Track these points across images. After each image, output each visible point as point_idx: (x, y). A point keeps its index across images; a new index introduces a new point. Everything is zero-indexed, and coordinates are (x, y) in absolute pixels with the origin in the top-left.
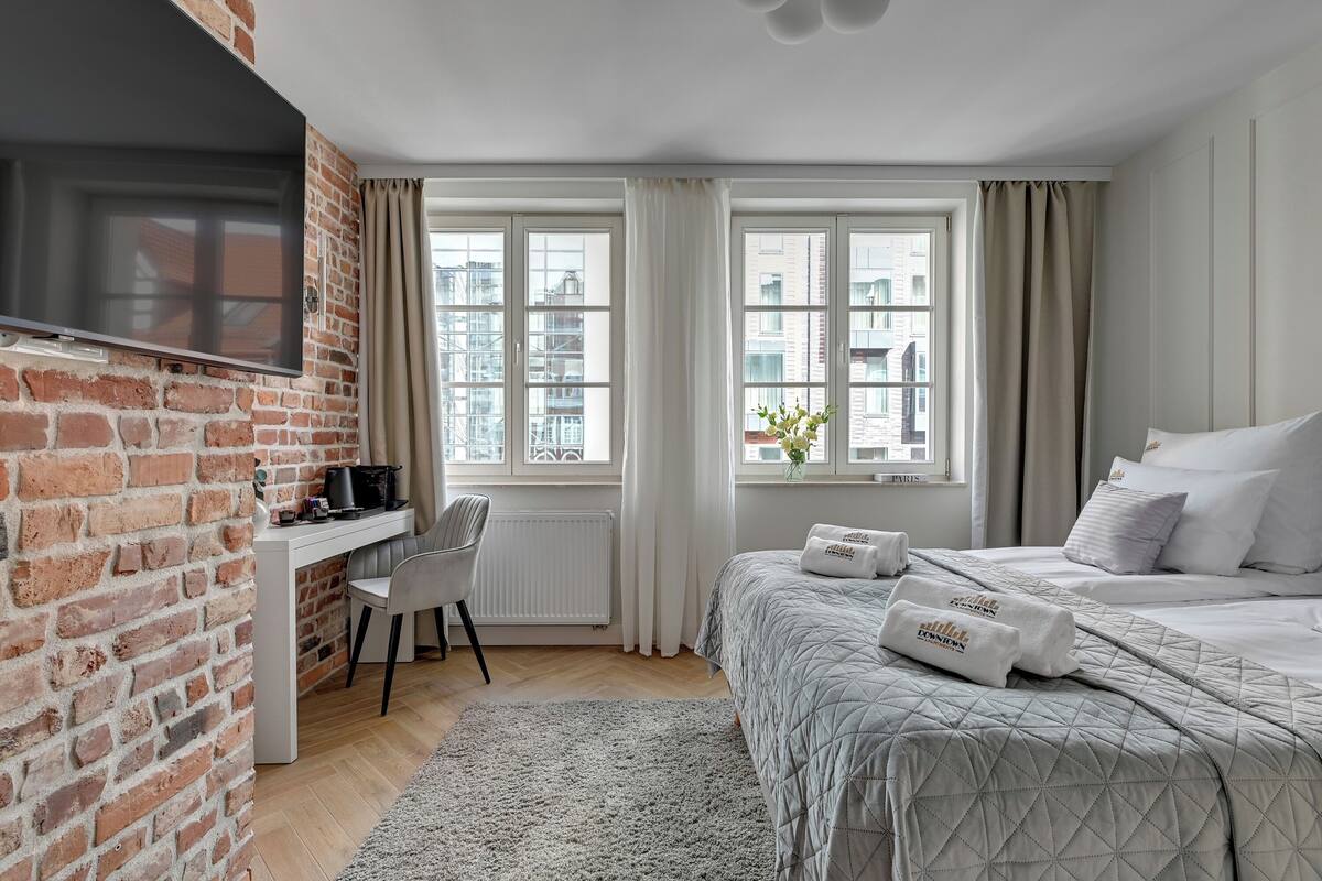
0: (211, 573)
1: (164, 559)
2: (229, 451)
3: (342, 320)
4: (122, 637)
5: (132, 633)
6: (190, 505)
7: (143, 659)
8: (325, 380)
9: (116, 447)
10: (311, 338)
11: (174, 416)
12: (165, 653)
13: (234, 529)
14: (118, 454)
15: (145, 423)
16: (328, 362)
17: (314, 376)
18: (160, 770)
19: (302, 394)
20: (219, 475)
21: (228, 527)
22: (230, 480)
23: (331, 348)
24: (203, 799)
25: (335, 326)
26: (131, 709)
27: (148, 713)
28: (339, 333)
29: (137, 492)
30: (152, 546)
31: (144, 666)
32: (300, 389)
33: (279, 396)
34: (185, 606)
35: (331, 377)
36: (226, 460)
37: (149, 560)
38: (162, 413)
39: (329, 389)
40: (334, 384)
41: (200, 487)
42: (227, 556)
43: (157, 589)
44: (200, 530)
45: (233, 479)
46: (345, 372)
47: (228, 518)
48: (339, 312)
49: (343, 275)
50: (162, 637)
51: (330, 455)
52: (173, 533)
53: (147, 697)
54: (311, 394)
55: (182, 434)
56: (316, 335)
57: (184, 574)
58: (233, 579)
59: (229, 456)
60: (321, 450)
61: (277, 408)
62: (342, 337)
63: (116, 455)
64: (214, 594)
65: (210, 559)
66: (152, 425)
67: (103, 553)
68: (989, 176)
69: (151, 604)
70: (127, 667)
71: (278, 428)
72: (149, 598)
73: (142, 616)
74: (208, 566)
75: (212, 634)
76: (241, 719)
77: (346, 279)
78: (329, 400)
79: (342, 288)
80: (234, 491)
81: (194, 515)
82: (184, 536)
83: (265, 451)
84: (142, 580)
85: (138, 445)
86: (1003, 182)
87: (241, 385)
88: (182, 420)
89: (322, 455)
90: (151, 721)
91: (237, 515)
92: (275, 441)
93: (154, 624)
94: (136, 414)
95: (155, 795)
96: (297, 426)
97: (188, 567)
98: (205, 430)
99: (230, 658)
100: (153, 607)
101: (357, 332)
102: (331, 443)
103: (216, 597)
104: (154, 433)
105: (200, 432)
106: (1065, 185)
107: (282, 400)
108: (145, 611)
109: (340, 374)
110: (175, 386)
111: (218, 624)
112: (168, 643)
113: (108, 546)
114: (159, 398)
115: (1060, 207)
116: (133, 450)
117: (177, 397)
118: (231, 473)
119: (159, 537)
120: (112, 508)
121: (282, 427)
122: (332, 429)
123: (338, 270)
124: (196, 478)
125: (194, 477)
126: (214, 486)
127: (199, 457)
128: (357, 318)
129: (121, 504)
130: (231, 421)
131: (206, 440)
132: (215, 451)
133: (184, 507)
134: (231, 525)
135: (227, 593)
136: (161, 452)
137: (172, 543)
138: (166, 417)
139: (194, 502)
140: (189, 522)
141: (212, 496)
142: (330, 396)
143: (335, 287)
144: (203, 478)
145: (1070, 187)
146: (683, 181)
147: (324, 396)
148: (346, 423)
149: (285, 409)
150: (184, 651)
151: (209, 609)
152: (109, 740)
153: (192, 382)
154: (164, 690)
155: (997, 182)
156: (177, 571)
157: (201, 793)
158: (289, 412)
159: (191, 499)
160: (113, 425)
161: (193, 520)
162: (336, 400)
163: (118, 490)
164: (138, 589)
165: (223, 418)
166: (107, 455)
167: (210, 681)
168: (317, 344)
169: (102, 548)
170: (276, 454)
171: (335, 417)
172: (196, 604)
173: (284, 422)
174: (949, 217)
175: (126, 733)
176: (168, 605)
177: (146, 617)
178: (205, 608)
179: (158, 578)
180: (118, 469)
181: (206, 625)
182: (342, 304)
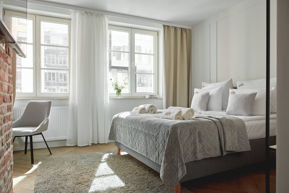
68: (165, 24)
86: (169, 26)
106: (185, 29)
115: (184, 34)
145: (186, 29)
146: (87, 13)
155: (168, 26)
174: (158, 32)
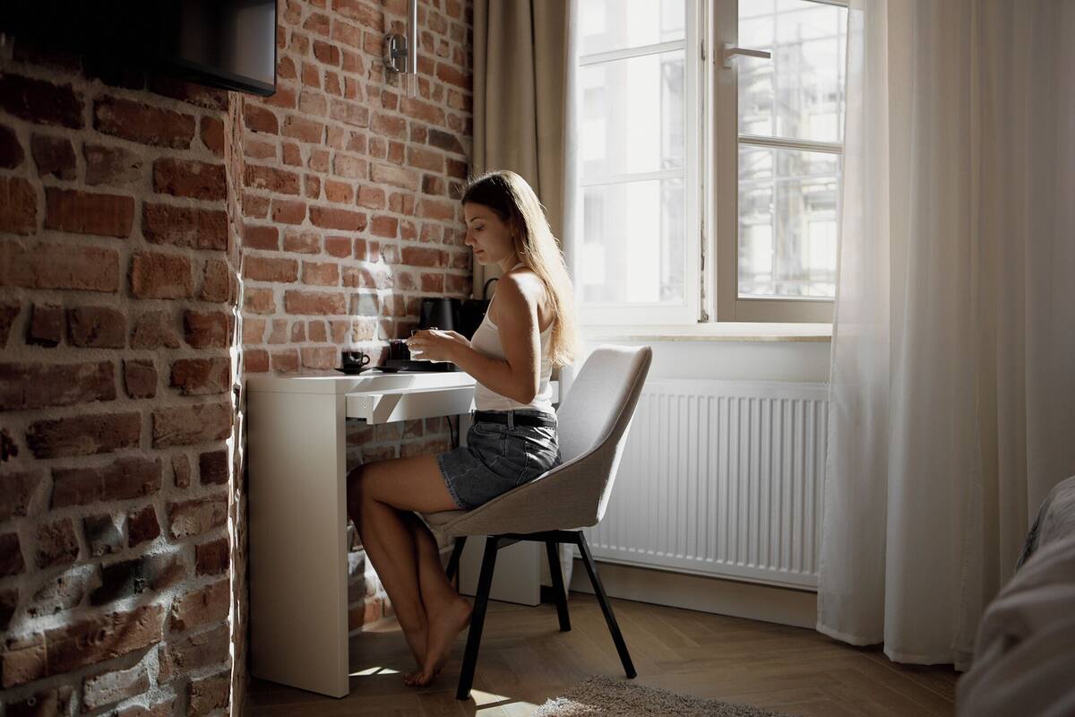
0: (162, 371)
1: (94, 336)
2: (191, 203)
3: (446, 86)
4: (38, 426)
5: (52, 424)
6: (131, 269)
7: (67, 463)
8: (421, 173)
9: (27, 171)
10: (402, 110)
11: (109, 142)
12: (99, 463)
13: (196, 316)
14: (30, 181)
15: (67, 146)
16: (427, 147)
17: (405, 164)
18: (88, 619)
19: (388, 190)
20: (174, 235)
21: (188, 312)
22: (189, 245)
23: (430, 126)
24: (152, 680)
25: (438, 94)
26: (51, 526)
27: (73, 537)
28: (443, 104)
29: (57, 238)
30: (77, 314)
31: (67, 472)
32: (385, 181)
33: (355, 189)
34: (122, 406)
35: (430, 169)
36: (183, 216)
37: (74, 332)
38: (90, 136)
39: (428, 185)
40: (434, 179)
41: (146, 247)
42: (187, 353)
43: (83, 374)
44: (148, 306)
45: (193, 243)
46: (451, 163)
47: (188, 297)
48: (444, 74)
49: (450, 20)
50: (91, 439)
51: (428, 283)
52: (109, 304)
53: (74, 514)
54: (399, 190)
55: (120, 170)
56: (408, 106)
57: (123, 362)
58: (195, 386)
59: (188, 210)
60: (416, 273)
61: (351, 207)
62: (447, 111)
63: (26, 182)
64: (167, 400)
65: (162, 350)
66: (77, 150)
67: (9, 308)
69: (76, 391)
70: (45, 467)
71: (352, 235)
72: (74, 381)
73: (64, 405)
74: (160, 360)
75: (165, 456)
76: (209, 587)
77: (453, 25)
78: (426, 203)
79: (447, 38)
80: (197, 262)
81: (136, 282)
82: (125, 312)
83: (335, 266)
84: (63, 356)
85: (58, 175)
87: (208, 113)
88: (120, 150)
89: (418, 282)
90: (77, 549)
91: (201, 298)
92: (349, 253)
93: (80, 420)
94: (56, 132)
95: (80, 648)
96: (380, 234)
97: (130, 355)
98: (154, 169)
99: (192, 498)
100: (80, 397)
101: (469, 103)
102: (431, 265)
103: (170, 405)
104: (80, 162)
105: (146, 171)
107: (358, 196)
108: (67, 399)
109: (445, 163)
110: (108, 101)
111: (173, 444)
112: (100, 451)
113: (18, 301)
114: (87, 114)
116: (51, 181)
117: (111, 115)
118: (191, 235)
119: (88, 304)
120: (23, 252)
121: (358, 235)
122: (431, 245)
123: (442, 11)
124: (141, 234)
125: (136, 230)
126: (166, 249)
127: (145, 205)
128: (468, 83)
129: (35, 249)
130: (193, 162)
131: (155, 183)
132: (167, 199)
133: (123, 270)
134: (193, 309)
135: (187, 404)
136: (92, 190)
137: (108, 317)
138: (97, 142)
139: (137, 265)
140: (132, 294)
141: (163, 262)
142: (430, 197)
143: (437, 37)
144: (150, 236)
147: (419, 195)
148: (453, 238)
149: (363, 210)
150: (123, 468)
151: (159, 420)
152: (18, 556)
153: (135, 100)
154: (94, 513)
156: (114, 357)
157: (149, 672)
158: (369, 214)
159: (132, 261)
160: (24, 142)
161: (135, 290)
162: (438, 203)
163: (29, 229)
164: (58, 366)
165: (179, 156)
166: (15, 181)
167: (160, 518)
168: (409, 120)
169: (9, 302)
170: (351, 272)
171: (436, 229)
172: (140, 407)
173: (361, 229)
175: (43, 554)
176: (102, 399)
177: (70, 409)
178: (153, 417)
179: (88, 359)
180: (30, 201)
181: (154, 440)
182: (449, 62)
